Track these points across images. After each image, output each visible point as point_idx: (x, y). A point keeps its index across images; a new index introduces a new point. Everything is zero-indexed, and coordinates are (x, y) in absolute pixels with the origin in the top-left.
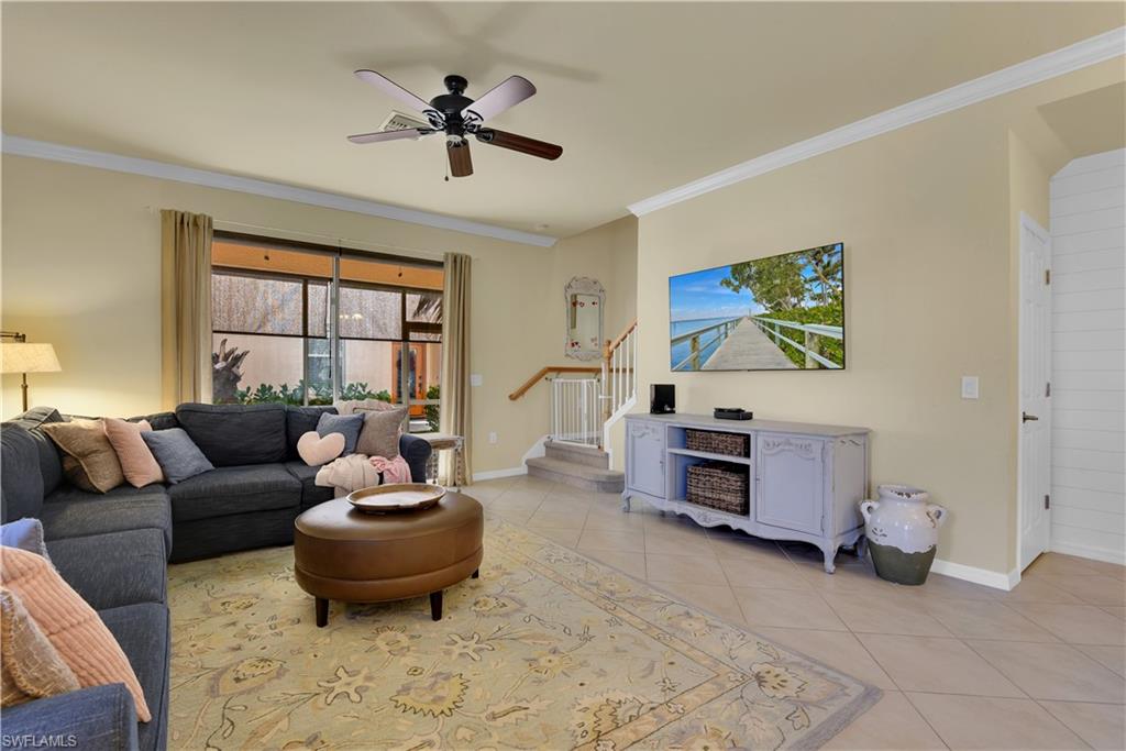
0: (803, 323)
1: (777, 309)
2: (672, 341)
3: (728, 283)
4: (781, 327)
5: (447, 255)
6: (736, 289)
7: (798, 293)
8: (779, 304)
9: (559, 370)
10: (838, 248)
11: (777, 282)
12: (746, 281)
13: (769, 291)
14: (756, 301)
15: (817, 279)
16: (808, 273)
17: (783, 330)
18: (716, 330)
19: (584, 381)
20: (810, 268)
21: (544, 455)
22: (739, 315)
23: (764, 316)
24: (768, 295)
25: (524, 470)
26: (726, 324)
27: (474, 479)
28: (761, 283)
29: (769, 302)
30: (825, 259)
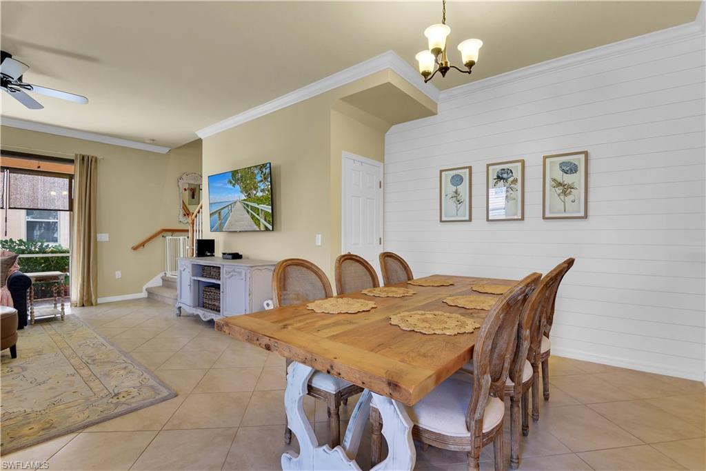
0: (258, 204)
1: (249, 195)
2: (211, 215)
3: (231, 182)
4: (251, 206)
5: (76, 155)
6: (234, 185)
7: (256, 188)
8: (249, 194)
9: (173, 231)
10: (268, 165)
11: (248, 182)
12: (237, 181)
13: (246, 187)
14: (241, 192)
15: (262, 181)
16: (259, 178)
17: (252, 208)
18: (227, 208)
19: (181, 238)
20: (259, 175)
21: (161, 284)
22: (236, 200)
23: (245, 200)
24: (246, 190)
25: (144, 294)
26: (231, 205)
27: (98, 302)
28: (243, 182)
29: (246, 193)
30: (264, 170)
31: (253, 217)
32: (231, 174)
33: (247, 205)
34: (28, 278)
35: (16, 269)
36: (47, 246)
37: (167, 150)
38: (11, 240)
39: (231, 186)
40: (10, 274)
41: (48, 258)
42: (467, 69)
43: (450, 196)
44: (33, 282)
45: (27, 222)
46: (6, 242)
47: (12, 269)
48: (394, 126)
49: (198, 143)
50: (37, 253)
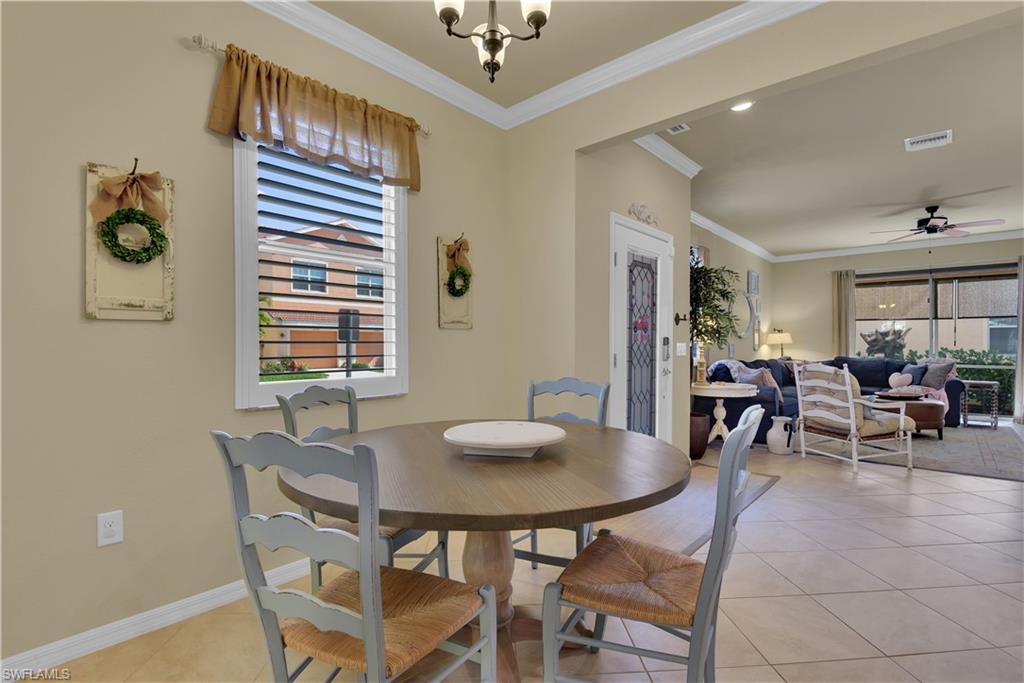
34: (963, 384)
35: (953, 376)
36: (1001, 358)
38: (962, 350)
40: (949, 379)
41: (1000, 370)
44: (967, 388)
45: (991, 329)
46: (957, 352)
47: (950, 374)
50: (990, 364)
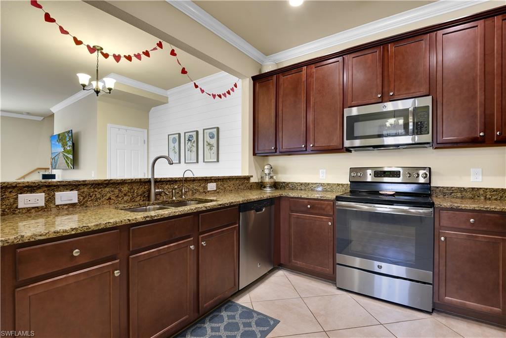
3: (58, 141)
4: (66, 155)
6: (59, 143)
7: (67, 145)
8: (65, 148)
10: (71, 131)
11: (64, 141)
12: (60, 140)
13: (63, 144)
14: (62, 147)
15: (69, 141)
16: (67, 139)
18: (57, 156)
20: (68, 137)
22: (60, 151)
23: (63, 152)
28: (62, 141)
30: (69, 134)
31: (66, 162)
32: (57, 136)
33: (64, 155)
37: (42, 118)
39: (57, 143)
42: (108, 91)
43: (172, 149)
48: (153, 108)
49: (52, 115)
